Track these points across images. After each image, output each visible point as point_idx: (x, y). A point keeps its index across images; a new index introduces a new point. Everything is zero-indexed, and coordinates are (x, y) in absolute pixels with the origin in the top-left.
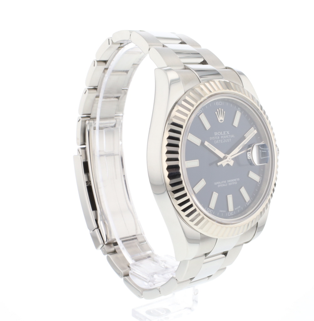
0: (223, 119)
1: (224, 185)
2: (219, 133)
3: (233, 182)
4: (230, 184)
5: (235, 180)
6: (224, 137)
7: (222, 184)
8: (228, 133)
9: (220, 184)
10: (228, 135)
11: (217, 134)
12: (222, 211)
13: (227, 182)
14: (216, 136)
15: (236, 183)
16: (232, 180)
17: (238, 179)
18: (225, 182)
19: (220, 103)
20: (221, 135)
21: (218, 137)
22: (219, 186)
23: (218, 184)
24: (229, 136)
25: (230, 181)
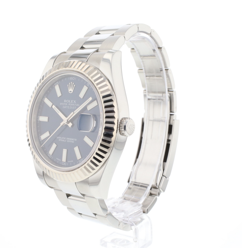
0: (72, 91)
1: (63, 141)
2: (68, 101)
3: (71, 140)
4: (68, 141)
5: (73, 139)
6: (71, 104)
7: (62, 139)
8: (75, 102)
9: (61, 139)
10: (75, 103)
11: (66, 101)
12: (58, 159)
13: (66, 139)
14: (65, 103)
15: (73, 142)
16: (71, 139)
17: (76, 140)
18: (65, 138)
19: (73, 79)
20: (69, 103)
21: (66, 104)
22: (60, 140)
23: (59, 139)
24: (75, 105)
25: (68, 139)
